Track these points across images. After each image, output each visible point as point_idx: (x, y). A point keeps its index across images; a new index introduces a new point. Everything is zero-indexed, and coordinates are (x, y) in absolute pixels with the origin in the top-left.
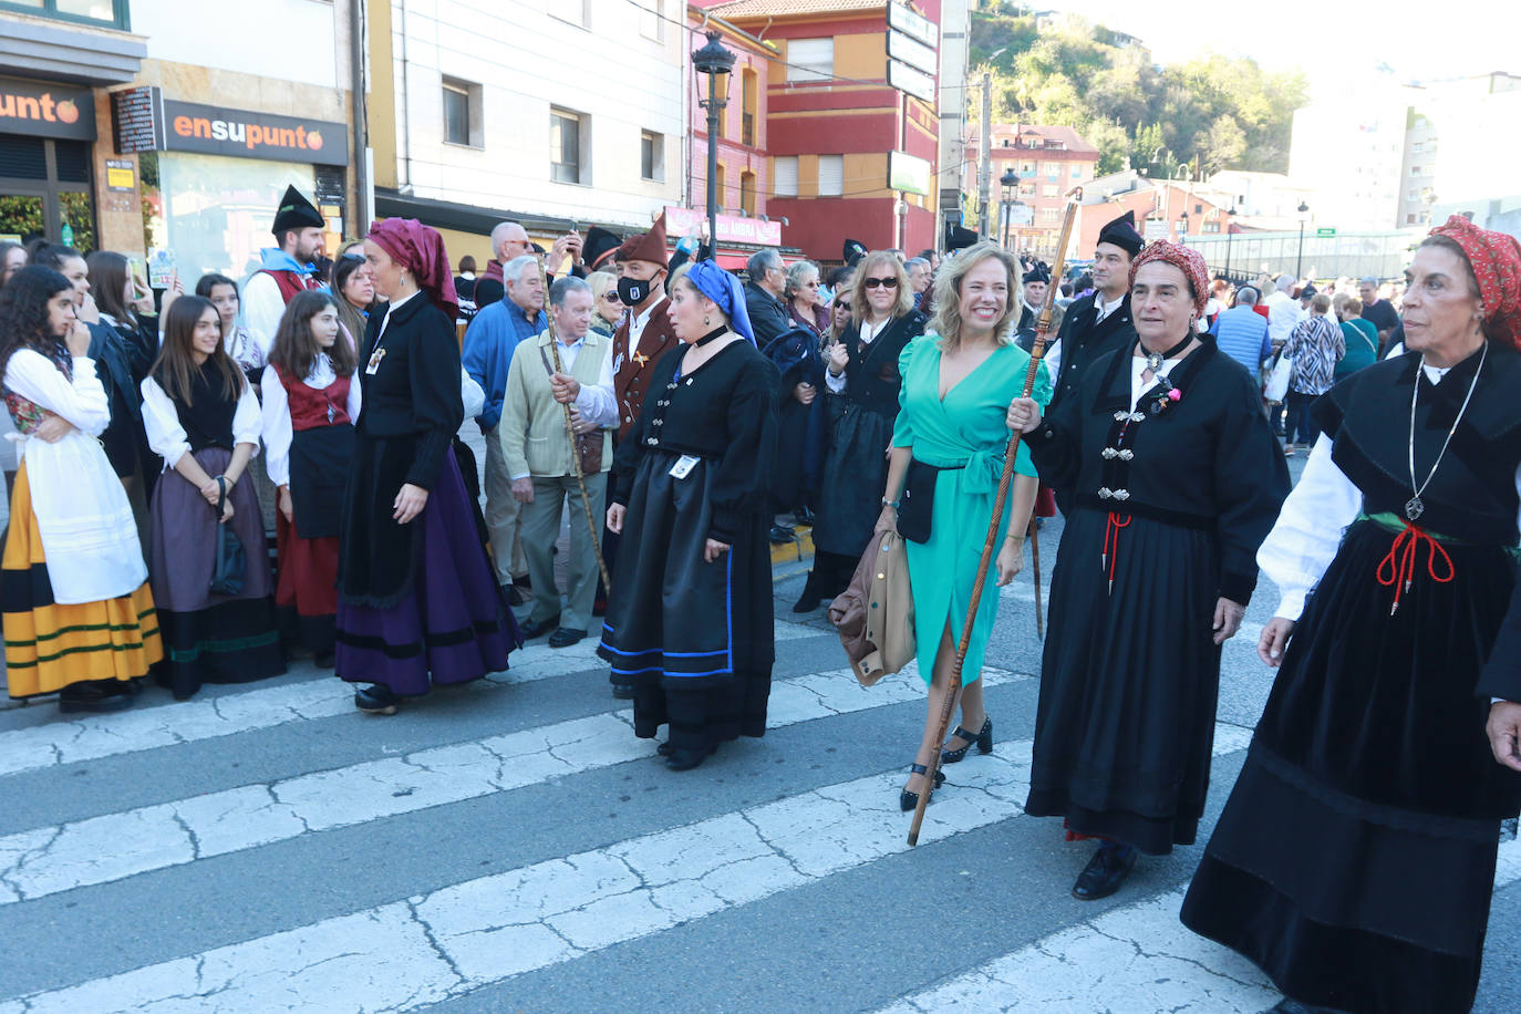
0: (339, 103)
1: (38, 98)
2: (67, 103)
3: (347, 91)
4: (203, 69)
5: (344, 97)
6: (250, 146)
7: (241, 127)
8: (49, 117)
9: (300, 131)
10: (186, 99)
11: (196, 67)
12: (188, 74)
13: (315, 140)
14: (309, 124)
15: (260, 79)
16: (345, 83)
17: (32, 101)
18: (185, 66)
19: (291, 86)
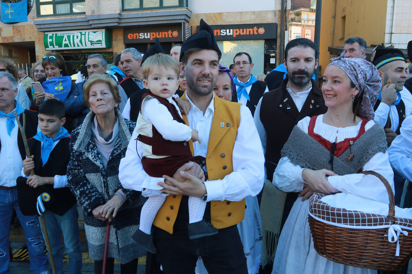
0: (275, 16)
1: (168, 32)
2: (175, 32)
3: (279, 11)
4: (220, 13)
5: (277, 13)
6: (234, 36)
7: (231, 30)
8: (170, 36)
9: (255, 29)
10: (215, 24)
11: (217, 13)
12: (215, 16)
13: (262, 31)
14: (259, 26)
15: (241, 13)
16: (279, 8)
17: (166, 33)
18: (214, 14)
19: (254, 13)
